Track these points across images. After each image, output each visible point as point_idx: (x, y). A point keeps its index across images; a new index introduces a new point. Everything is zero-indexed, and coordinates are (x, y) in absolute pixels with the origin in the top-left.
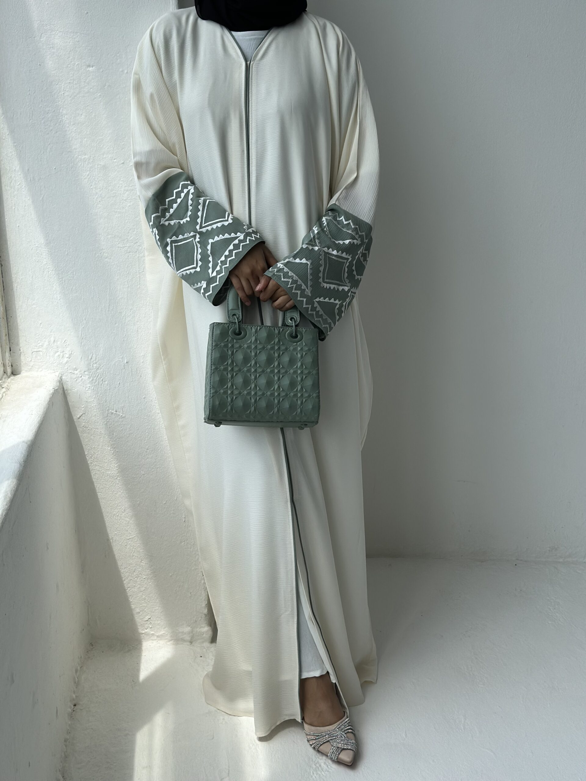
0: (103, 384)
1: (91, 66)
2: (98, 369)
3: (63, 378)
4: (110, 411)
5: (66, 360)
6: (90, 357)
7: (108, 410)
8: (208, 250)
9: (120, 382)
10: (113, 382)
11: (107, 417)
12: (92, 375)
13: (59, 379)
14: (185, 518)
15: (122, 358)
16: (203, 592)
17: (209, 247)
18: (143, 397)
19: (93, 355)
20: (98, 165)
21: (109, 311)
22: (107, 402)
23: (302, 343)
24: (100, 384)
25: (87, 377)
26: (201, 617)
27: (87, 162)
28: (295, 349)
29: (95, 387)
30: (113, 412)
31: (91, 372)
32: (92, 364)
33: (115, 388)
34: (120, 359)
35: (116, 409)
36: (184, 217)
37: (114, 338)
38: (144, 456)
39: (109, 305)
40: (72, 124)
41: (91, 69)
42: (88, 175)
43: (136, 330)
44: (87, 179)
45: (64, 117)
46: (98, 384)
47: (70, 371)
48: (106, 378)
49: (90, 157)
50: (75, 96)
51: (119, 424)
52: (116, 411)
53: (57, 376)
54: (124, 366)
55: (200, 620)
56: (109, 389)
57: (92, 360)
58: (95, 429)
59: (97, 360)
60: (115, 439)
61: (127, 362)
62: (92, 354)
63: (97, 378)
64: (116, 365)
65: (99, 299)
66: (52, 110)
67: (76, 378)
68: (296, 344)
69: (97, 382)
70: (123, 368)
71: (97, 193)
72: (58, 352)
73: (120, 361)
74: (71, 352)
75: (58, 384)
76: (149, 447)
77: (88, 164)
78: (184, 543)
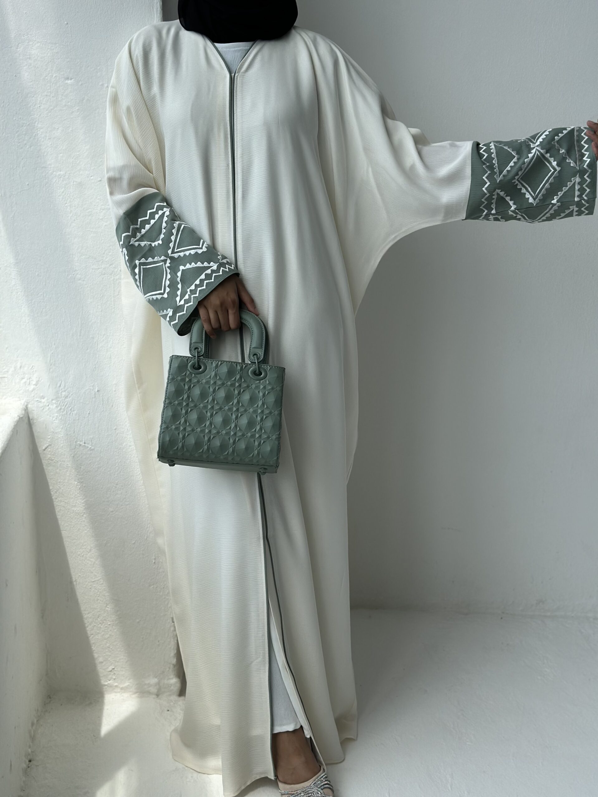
0: (71, 414)
1: (70, 79)
2: (66, 397)
3: (29, 406)
4: (78, 442)
5: (32, 387)
6: (58, 385)
7: (76, 442)
8: (178, 277)
9: (90, 412)
10: (83, 412)
11: (74, 449)
12: (60, 403)
13: (24, 407)
14: (155, 559)
15: (93, 386)
16: (172, 639)
17: (179, 274)
18: (114, 428)
19: (62, 382)
20: (73, 182)
21: (80, 335)
22: (75, 433)
23: (266, 381)
24: (68, 414)
25: (55, 406)
26: (169, 668)
27: (62, 179)
28: (257, 387)
29: (63, 417)
30: (81, 443)
31: (59, 401)
32: (60, 392)
33: (84, 418)
34: (91, 388)
35: (84, 441)
36: (156, 240)
37: (85, 365)
38: (113, 492)
39: (81, 329)
40: (47, 138)
41: (69, 82)
42: (63, 192)
43: (109, 356)
44: (62, 197)
45: (40, 131)
46: (67, 414)
47: (37, 399)
48: (75, 407)
49: (66, 173)
50: (52, 110)
51: (88, 456)
52: (85, 443)
53: (23, 404)
54: (95, 394)
55: (168, 671)
56: (78, 420)
57: (61, 388)
58: (61, 462)
59: (66, 388)
60: (82, 474)
61: (98, 391)
62: (60, 382)
63: (66, 406)
64: (87, 393)
65: (70, 323)
66: (26, 123)
67: (42, 407)
68: (258, 382)
69: (65, 411)
70: (94, 396)
71: (71, 212)
72: (24, 378)
73: (90, 389)
74: (38, 379)
75: (24, 412)
76: (119, 483)
77: (63, 181)
78: (153, 587)
